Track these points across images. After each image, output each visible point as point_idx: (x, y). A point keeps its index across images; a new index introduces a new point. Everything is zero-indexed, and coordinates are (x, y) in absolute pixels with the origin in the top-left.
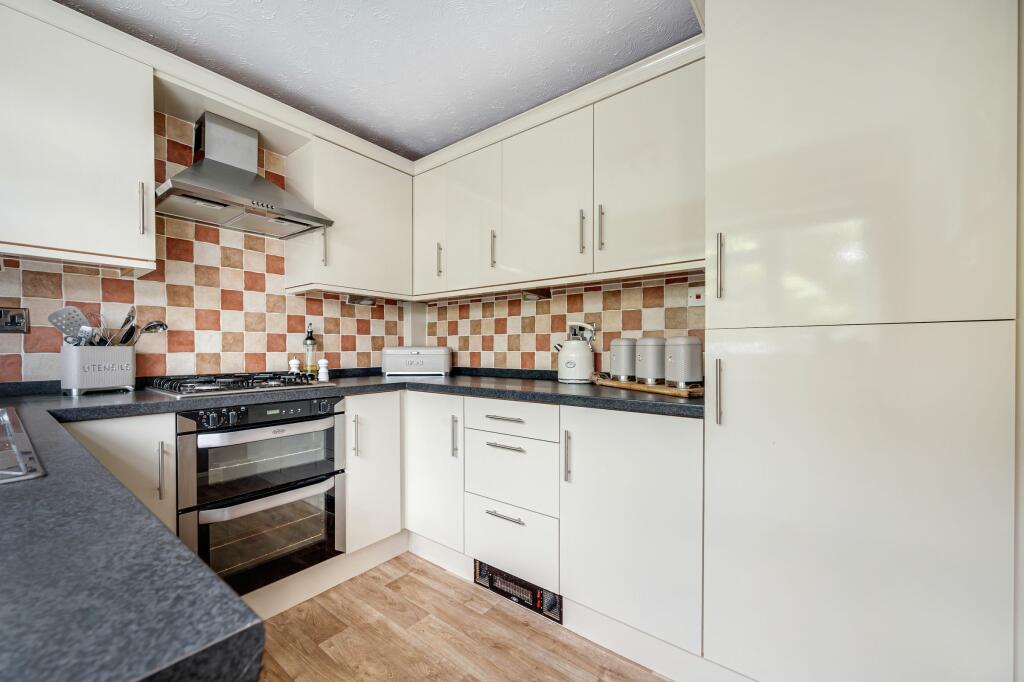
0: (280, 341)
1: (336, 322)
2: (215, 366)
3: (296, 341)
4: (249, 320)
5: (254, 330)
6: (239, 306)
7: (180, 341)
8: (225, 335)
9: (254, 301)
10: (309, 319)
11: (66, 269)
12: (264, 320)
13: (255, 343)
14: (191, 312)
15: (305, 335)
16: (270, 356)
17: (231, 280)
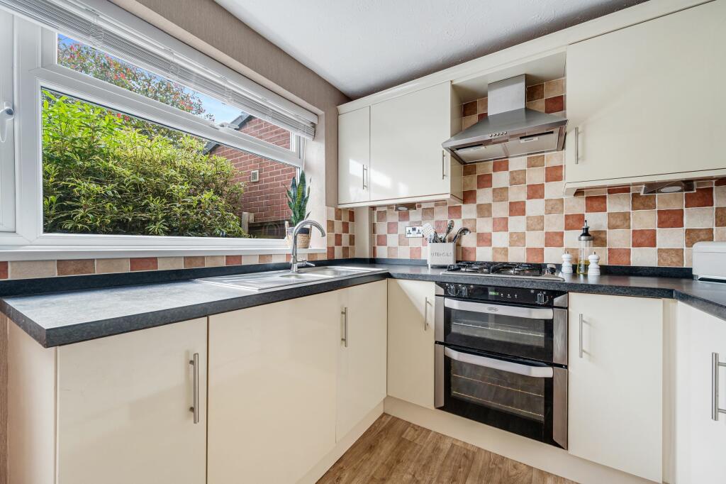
0: (558, 238)
1: (626, 217)
2: (503, 256)
3: (573, 238)
4: (530, 222)
5: (534, 230)
6: (523, 212)
7: (484, 239)
8: (511, 234)
9: (535, 207)
10: (588, 216)
11: (436, 205)
12: (543, 221)
13: (535, 240)
14: (490, 221)
15: (581, 232)
16: (547, 250)
17: (517, 194)
